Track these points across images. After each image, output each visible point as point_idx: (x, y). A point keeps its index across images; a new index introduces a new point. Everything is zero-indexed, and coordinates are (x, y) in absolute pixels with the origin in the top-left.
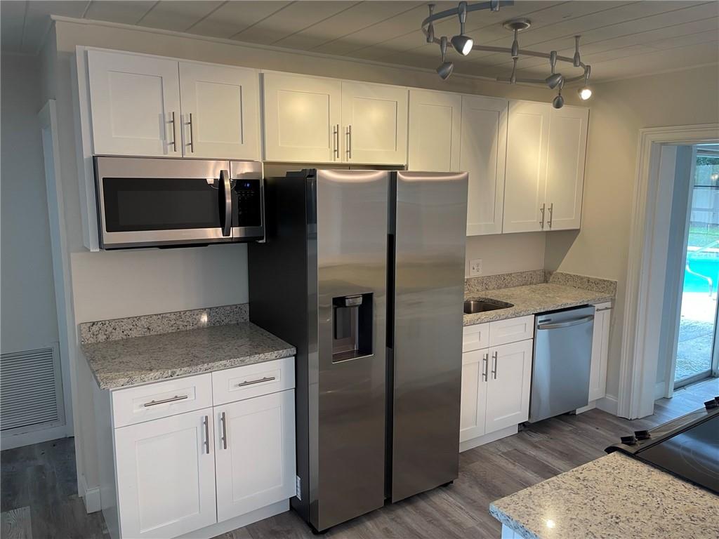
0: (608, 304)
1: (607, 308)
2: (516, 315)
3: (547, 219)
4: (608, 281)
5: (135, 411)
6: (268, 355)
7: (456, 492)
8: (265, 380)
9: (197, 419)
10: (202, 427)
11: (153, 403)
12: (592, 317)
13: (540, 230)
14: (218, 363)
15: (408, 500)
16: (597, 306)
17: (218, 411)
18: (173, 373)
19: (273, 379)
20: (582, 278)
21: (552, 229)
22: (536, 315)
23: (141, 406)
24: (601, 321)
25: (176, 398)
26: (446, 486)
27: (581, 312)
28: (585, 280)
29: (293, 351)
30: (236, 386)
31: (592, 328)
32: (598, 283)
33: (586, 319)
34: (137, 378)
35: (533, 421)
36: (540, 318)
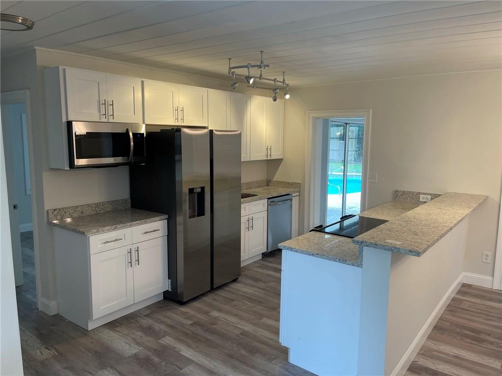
0: (298, 194)
1: (297, 196)
2: (260, 199)
3: (269, 154)
4: (297, 183)
5: (99, 246)
6: (159, 218)
7: (240, 282)
8: (155, 231)
9: (125, 250)
10: (128, 254)
11: (107, 242)
12: (291, 200)
13: (266, 159)
14: (135, 222)
15: (219, 288)
16: (294, 195)
17: (135, 246)
18: (116, 227)
19: (159, 230)
20: (285, 182)
21: (272, 158)
22: (268, 199)
23: (102, 244)
24: (295, 202)
25: (117, 240)
26: (235, 281)
27: (286, 198)
28: (287, 183)
29: (167, 216)
30: (142, 234)
31: (291, 206)
32: (292, 184)
33: (288, 201)
34: (101, 229)
35: (269, 251)
36: (270, 200)
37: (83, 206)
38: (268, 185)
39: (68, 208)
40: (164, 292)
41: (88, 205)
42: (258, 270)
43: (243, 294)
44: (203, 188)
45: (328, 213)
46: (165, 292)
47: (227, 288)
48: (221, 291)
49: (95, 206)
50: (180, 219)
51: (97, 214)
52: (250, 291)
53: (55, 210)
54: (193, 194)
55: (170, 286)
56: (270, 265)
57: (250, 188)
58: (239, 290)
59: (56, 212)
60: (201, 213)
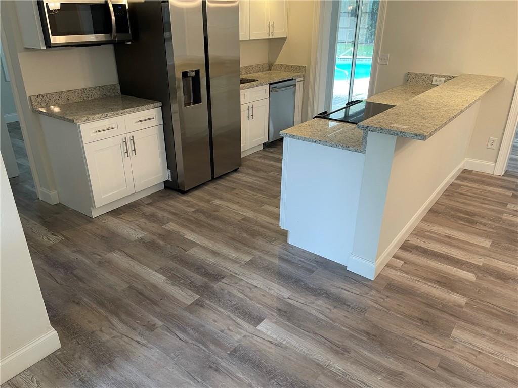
0: (302, 79)
1: (301, 81)
2: (261, 85)
3: (271, 31)
4: (302, 66)
5: (91, 135)
6: (152, 105)
7: (241, 172)
8: (149, 119)
9: (119, 140)
10: (123, 144)
11: (99, 131)
12: (295, 86)
13: (268, 38)
14: (127, 110)
16: (297, 80)
17: (130, 135)
18: (107, 115)
19: (153, 118)
20: (289, 66)
21: (274, 37)
22: (270, 84)
23: (94, 133)
24: (299, 87)
25: (109, 129)
26: (236, 171)
27: (289, 83)
28: (290, 67)
29: (160, 104)
30: (136, 122)
31: (295, 93)
32: (296, 67)
33: (292, 87)
34: (90, 117)
35: (270, 141)
36: (272, 86)
37: (68, 91)
38: (270, 69)
39: (52, 94)
40: (164, 182)
41: (74, 91)
42: (259, 160)
43: (244, 183)
44: (197, 72)
45: (333, 101)
46: (166, 183)
47: (227, 178)
48: (222, 180)
49: (81, 92)
50: (174, 107)
51: (84, 101)
52: (252, 181)
53: (38, 96)
54: (187, 78)
55: (170, 176)
56: (271, 155)
57: (250, 73)
58: (240, 180)
59: (39, 99)
60: (197, 100)
